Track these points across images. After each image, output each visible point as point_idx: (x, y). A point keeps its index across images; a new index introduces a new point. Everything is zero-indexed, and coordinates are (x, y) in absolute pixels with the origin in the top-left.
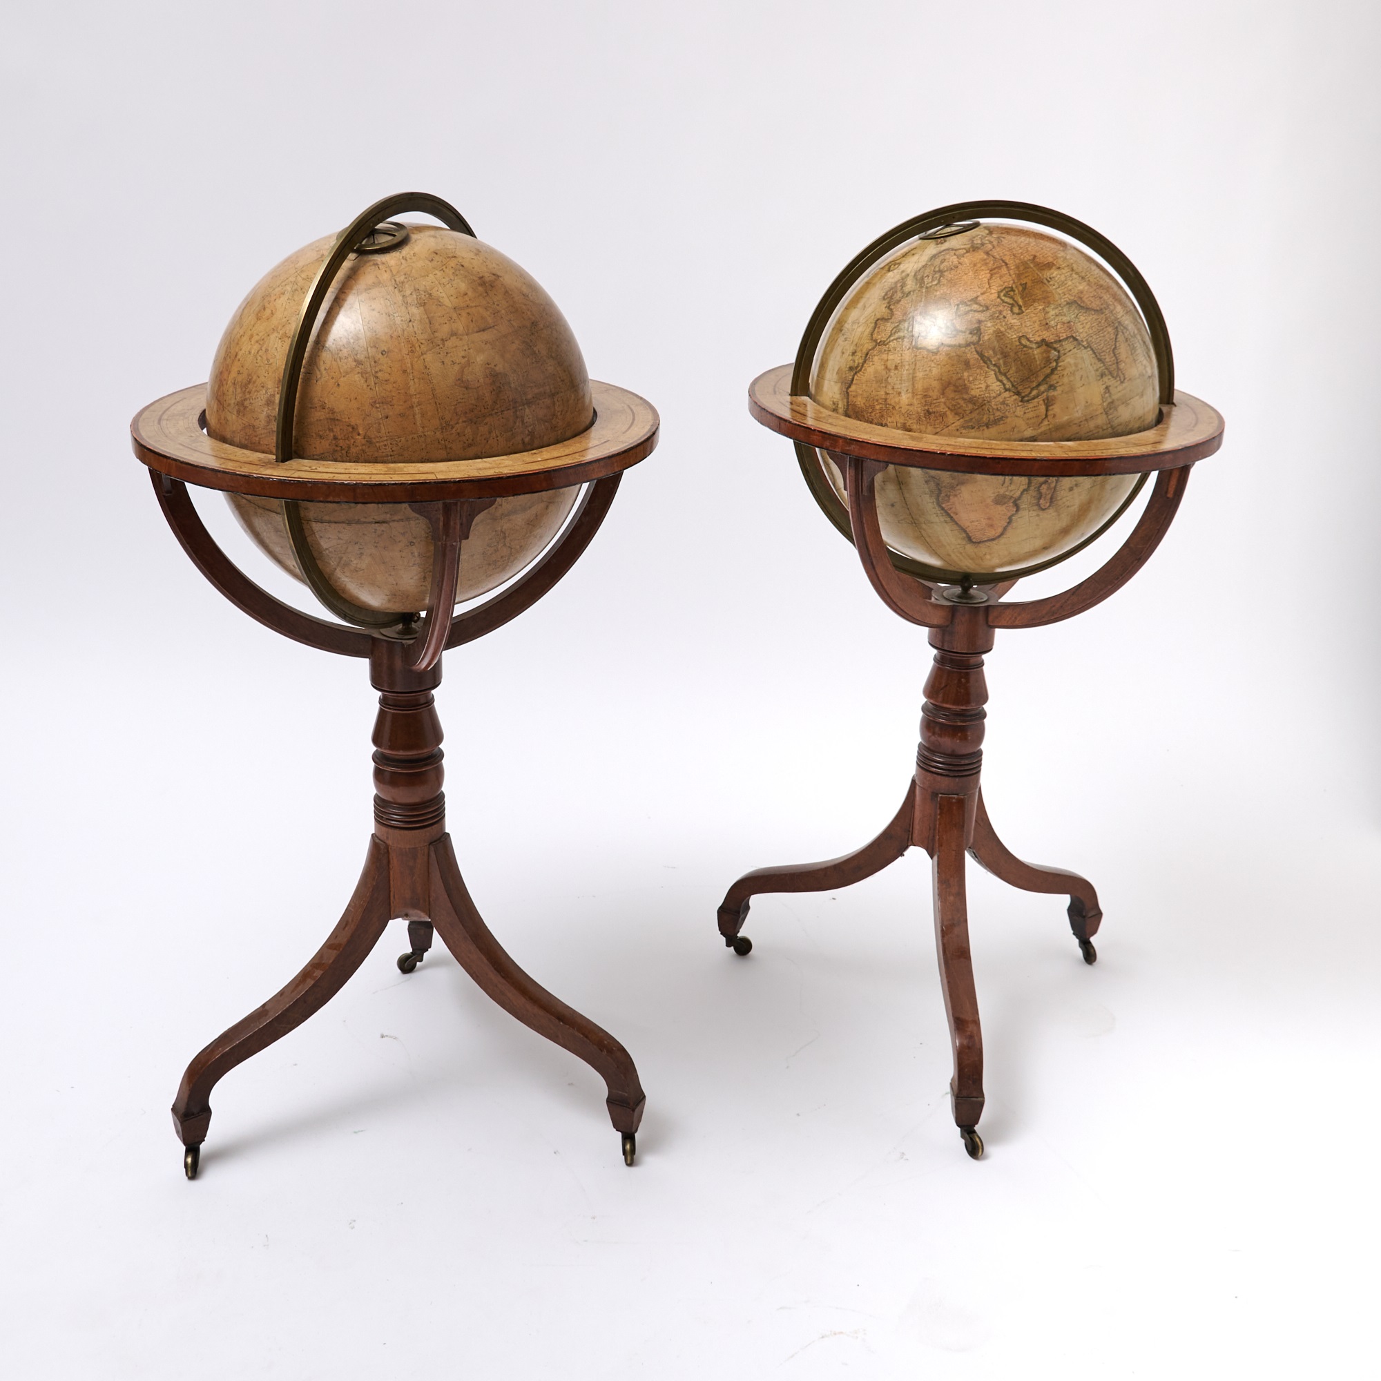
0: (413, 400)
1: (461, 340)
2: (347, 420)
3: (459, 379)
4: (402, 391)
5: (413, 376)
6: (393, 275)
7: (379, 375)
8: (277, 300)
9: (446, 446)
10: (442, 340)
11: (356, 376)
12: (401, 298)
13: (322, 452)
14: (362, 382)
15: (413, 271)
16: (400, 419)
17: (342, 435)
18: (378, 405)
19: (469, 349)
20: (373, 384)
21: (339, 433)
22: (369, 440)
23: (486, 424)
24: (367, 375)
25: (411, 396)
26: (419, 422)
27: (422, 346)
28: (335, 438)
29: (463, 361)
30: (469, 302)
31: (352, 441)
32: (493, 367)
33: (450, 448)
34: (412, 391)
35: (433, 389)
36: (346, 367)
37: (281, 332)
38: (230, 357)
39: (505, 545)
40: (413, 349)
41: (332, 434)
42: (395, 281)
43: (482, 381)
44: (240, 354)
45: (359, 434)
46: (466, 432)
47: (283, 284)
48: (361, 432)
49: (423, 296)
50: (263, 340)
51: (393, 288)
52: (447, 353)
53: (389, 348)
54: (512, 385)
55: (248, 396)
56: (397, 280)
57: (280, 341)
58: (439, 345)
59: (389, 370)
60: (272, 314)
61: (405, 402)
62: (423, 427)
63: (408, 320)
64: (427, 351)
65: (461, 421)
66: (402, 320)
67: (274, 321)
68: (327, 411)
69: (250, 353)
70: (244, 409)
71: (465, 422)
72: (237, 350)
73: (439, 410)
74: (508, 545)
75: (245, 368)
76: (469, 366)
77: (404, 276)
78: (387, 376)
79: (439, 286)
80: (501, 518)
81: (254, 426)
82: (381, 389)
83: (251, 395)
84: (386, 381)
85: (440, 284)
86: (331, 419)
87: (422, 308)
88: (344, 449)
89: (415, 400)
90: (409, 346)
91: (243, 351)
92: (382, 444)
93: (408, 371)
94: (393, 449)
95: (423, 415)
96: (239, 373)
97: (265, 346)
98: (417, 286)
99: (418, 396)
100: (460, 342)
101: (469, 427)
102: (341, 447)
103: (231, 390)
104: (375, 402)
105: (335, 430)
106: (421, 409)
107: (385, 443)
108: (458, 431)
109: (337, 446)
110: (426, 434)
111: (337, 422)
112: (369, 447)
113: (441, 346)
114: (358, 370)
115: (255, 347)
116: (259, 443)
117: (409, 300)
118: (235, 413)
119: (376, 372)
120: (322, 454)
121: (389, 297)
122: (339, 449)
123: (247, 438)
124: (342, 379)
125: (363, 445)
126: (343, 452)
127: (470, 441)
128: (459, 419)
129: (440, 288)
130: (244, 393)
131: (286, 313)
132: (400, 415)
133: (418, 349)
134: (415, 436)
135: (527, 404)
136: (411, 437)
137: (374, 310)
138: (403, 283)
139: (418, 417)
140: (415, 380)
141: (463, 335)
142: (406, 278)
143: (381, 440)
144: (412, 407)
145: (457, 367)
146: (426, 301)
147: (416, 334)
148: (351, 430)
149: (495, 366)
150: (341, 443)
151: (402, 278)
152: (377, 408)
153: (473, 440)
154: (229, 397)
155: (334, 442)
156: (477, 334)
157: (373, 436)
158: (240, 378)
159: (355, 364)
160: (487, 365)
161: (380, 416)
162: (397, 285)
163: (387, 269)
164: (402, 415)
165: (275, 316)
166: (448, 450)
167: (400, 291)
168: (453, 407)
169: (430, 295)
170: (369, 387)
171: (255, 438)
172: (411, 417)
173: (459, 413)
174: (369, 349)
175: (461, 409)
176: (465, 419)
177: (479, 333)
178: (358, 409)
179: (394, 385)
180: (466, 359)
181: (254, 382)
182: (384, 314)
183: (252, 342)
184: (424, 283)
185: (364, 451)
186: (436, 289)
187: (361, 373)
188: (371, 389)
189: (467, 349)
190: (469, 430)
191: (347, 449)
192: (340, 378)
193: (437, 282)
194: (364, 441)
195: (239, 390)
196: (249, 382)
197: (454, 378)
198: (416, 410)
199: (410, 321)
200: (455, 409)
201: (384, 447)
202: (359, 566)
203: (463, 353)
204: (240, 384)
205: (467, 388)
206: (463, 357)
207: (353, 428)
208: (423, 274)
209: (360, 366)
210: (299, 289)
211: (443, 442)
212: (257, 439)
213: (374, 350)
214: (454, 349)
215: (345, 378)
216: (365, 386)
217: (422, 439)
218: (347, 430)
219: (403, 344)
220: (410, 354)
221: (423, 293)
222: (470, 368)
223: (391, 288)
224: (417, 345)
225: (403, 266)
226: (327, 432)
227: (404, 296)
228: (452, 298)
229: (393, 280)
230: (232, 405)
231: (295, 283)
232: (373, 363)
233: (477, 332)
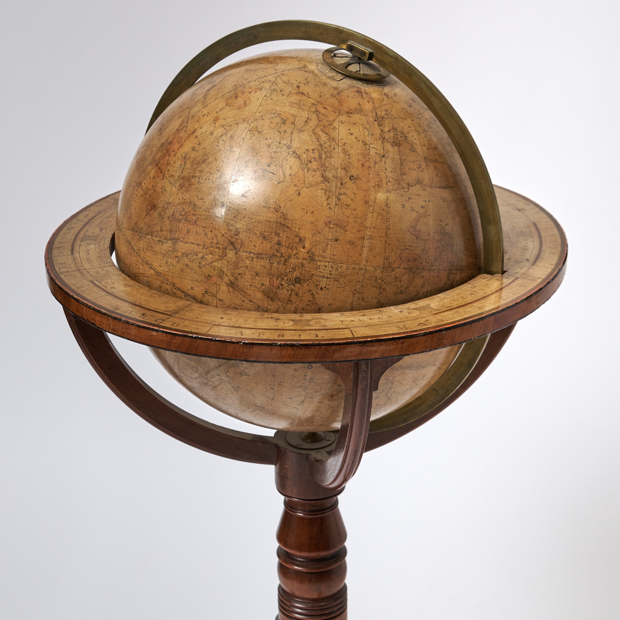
0: (367, 232)
1: (424, 190)
2: (297, 230)
3: (413, 227)
4: (359, 220)
5: (373, 210)
6: (375, 108)
7: (342, 197)
8: (253, 93)
9: (380, 286)
10: (408, 184)
11: (320, 191)
12: (379, 131)
13: (260, 252)
14: (324, 198)
15: (394, 110)
16: (348, 246)
17: (287, 243)
18: (332, 226)
19: (429, 201)
20: (334, 204)
21: (284, 240)
22: (311, 256)
23: (423, 277)
24: (330, 194)
25: (366, 227)
26: (364, 255)
27: (389, 184)
28: (279, 243)
29: (421, 211)
30: (437, 156)
31: (295, 251)
32: (444, 225)
33: (384, 289)
34: (368, 224)
35: (388, 228)
36: (311, 179)
37: (252, 125)
38: (186, 131)
39: (386, 395)
40: (380, 183)
41: (277, 239)
42: (376, 114)
43: (432, 234)
44: (199, 131)
45: (304, 247)
46: (403, 278)
47: (261, 80)
48: (306, 246)
49: (399, 137)
50: (230, 126)
51: (373, 120)
52: (409, 198)
53: (358, 175)
54: (454, 248)
55: (198, 174)
56: (378, 113)
57: (249, 133)
58: (404, 188)
59: (353, 196)
60: (245, 104)
61: (359, 231)
62: (367, 261)
63: (382, 155)
64: (392, 190)
65: (402, 266)
66: (376, 153)
67: (246, 112)
68: (280, 214)
69: (212, 134)
70: (189, 185)
71: (405, 268)
72: (196, 127)
73: (387, 250)
74: (389, 395)
75: (202, 147)
76: (425, 217)
77: (384, 112)
78: (349, 202)
79: (414, 132)
80: (398, 369)
81: (195, 205)
82: (340, 211)
83: (202, 174)
84: (347, 205)
85: (416, 131)
86: (280, 223)
87: (397, 147)
88: (283, 257)
89: (368, 233)
90: (378, 180)
91: (203, 130)
92: (323, 264)
93: (370, 203)
94: (332, 272)
95: (371, 250)
96: (193, 149)
97: (231, 132)
98: (395, 126)
99: (372, 230)
100: (423, 192)
101: (407, 275)
102: (282, 254)
103: (179, 163)
104: (330, 222)
105: (281, 235)
106: (371, 243)
107: (327, 264)
108: (397, 275)
109: (278, 251)
110: (368, 268)
111: (286, 229)
112: (309, 263)
113: (406, 190)
114: (323, 186)
115: (219, 130)
116: (195, 222)
117: (387, 136)
118: (177, 186)
119: (340, 194)
120: (260, 254)
121: (368, 127)
122: (279, 254)
123: (183, 213)
124: (304, 189)
125: (304, 259)
126: (282, 259)
127: (403, 289)
128: (401, 264)
129: (415, 134)
130: (194, 170)
131: (260, 109)
132: (350, 242)
133: (384, 185)
134: (357, 267)
135: (460, 270)
136: (352, 266)
137: (352, 134)
138: (383, 118)
139: (366, 250)
140: (374, 214)
141: (427, 186)
142: (386, 114)
143: (324, 260)
144: (363, 238)
145: (414, 215)
146: (401, 142)
147: (386, 170)
148: (298, 240)
149: (446, 225)
150: (283, 250)
151: (383, 113)
152: (330, 228)
153: (406, 288)
154: (175, 169)
155: (276, 247)
156: (439, 189)
157: (317, 254)
158: (193, 155)
159: (322, 179)
160: (440, 222)
161: (331, 237)
162: (377, 118)
163: (370, 100)
164: (351, 243)
165: (248, 107)
166: (382, 290)
167: (379, 125)
168: (400, 251)
169: (406, 137)
170: (329, 206)
171: (192, 216)
172: (359, 248)
173: (403, 259)
174: (339, 170)
175: (406, 255)
176: (406, 266)
177: (441, 189)
178: (312, 223)
179: (354, 212)
180: (424, 210)
181: (209, 163)
182: (361, 142)
183: (217, 125)
184: (402, 125)
185: (303, 265)
186: (412, 134)
187: (325, 190)
188: (330, 208)
189: (427, 200)
190: (406, 278)
191: (287, 257)
192: (303, 188)
193: (413, 128)
194: (306, 256)
195: (189, 165)
196: (204, 161)
197: (409, 223)
198: (367, 243)
199: (384, 156)
200: (401, 254)
201: (323, 268)
202: (246, 371)
203: (423, 203)
204: (192, 160)
205: (417, 237)
206: (422, 207)
207: (300, 240)
208: (402, 116)
209: (326, 183)
210: (279, 91)
211: (380, 281)
212: (194, 218)
213: (343, 172)
214: (416, 197)
215: (308, 190)
216: (325, 203)
217: (362, 272)
218: (293, 239)
219: (372, 176)
220: (376, 187)
221: (400, 134)
222: (426, 219)
223: (371, 119)
224: (384, 181)
225: (384, 103)
226: (273, 234)
227: (382, 131)
228: (424, 148)
229: (374, 112)
230: (176, 178)
231: (275, 83)
232: (339, 184)
233: (439, 188)
